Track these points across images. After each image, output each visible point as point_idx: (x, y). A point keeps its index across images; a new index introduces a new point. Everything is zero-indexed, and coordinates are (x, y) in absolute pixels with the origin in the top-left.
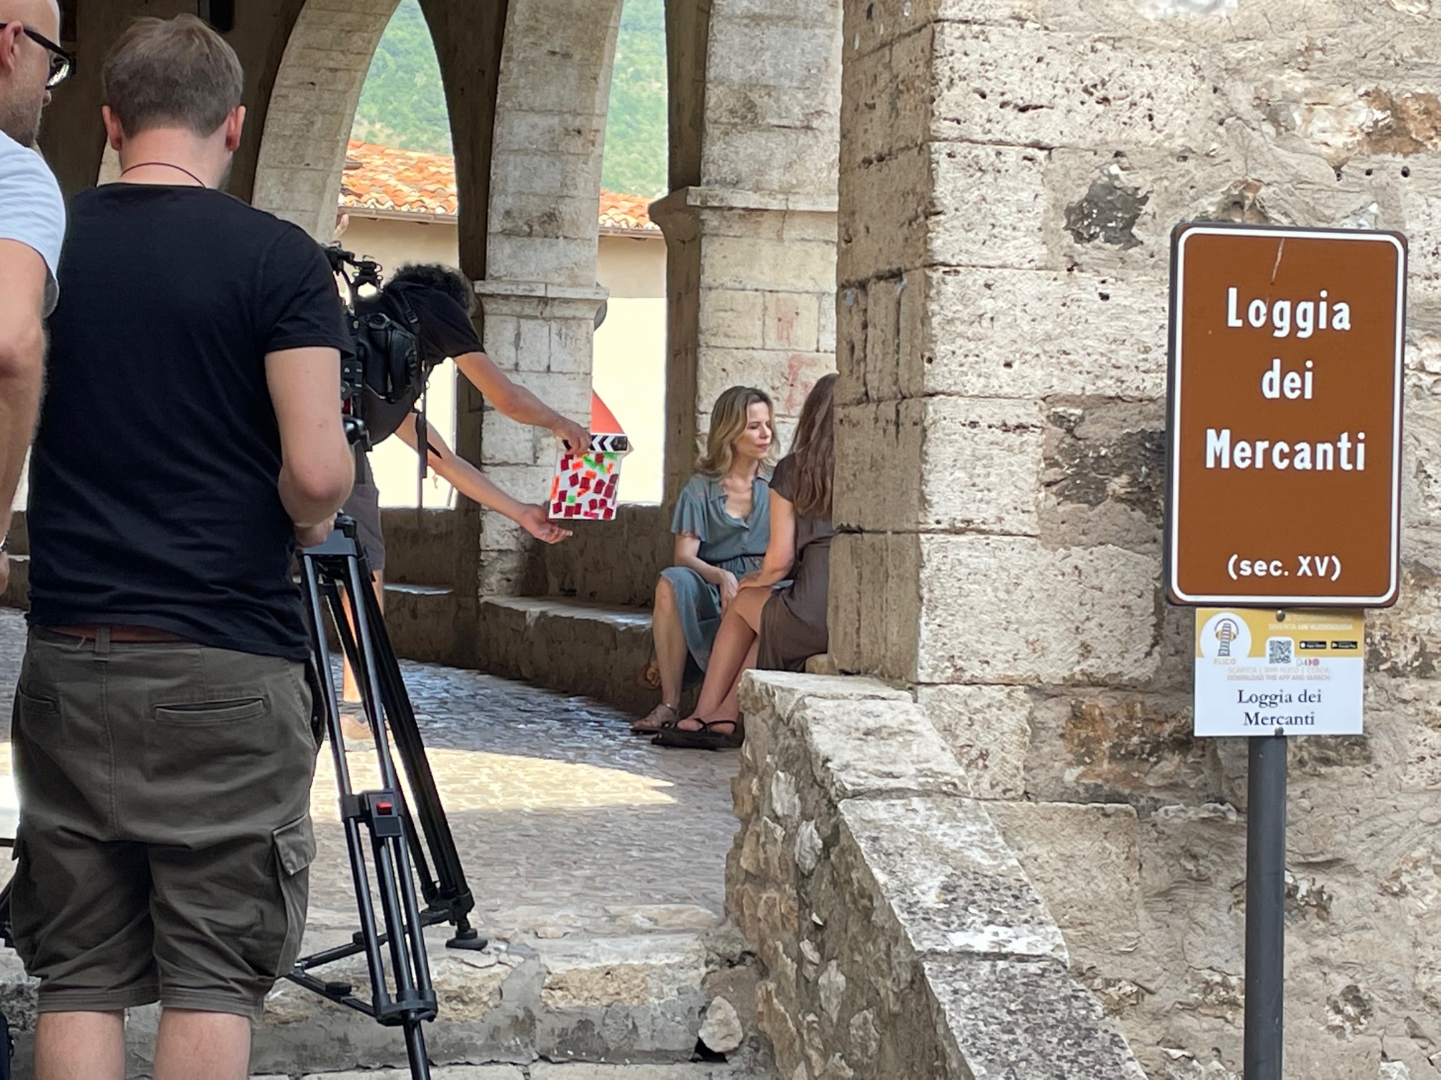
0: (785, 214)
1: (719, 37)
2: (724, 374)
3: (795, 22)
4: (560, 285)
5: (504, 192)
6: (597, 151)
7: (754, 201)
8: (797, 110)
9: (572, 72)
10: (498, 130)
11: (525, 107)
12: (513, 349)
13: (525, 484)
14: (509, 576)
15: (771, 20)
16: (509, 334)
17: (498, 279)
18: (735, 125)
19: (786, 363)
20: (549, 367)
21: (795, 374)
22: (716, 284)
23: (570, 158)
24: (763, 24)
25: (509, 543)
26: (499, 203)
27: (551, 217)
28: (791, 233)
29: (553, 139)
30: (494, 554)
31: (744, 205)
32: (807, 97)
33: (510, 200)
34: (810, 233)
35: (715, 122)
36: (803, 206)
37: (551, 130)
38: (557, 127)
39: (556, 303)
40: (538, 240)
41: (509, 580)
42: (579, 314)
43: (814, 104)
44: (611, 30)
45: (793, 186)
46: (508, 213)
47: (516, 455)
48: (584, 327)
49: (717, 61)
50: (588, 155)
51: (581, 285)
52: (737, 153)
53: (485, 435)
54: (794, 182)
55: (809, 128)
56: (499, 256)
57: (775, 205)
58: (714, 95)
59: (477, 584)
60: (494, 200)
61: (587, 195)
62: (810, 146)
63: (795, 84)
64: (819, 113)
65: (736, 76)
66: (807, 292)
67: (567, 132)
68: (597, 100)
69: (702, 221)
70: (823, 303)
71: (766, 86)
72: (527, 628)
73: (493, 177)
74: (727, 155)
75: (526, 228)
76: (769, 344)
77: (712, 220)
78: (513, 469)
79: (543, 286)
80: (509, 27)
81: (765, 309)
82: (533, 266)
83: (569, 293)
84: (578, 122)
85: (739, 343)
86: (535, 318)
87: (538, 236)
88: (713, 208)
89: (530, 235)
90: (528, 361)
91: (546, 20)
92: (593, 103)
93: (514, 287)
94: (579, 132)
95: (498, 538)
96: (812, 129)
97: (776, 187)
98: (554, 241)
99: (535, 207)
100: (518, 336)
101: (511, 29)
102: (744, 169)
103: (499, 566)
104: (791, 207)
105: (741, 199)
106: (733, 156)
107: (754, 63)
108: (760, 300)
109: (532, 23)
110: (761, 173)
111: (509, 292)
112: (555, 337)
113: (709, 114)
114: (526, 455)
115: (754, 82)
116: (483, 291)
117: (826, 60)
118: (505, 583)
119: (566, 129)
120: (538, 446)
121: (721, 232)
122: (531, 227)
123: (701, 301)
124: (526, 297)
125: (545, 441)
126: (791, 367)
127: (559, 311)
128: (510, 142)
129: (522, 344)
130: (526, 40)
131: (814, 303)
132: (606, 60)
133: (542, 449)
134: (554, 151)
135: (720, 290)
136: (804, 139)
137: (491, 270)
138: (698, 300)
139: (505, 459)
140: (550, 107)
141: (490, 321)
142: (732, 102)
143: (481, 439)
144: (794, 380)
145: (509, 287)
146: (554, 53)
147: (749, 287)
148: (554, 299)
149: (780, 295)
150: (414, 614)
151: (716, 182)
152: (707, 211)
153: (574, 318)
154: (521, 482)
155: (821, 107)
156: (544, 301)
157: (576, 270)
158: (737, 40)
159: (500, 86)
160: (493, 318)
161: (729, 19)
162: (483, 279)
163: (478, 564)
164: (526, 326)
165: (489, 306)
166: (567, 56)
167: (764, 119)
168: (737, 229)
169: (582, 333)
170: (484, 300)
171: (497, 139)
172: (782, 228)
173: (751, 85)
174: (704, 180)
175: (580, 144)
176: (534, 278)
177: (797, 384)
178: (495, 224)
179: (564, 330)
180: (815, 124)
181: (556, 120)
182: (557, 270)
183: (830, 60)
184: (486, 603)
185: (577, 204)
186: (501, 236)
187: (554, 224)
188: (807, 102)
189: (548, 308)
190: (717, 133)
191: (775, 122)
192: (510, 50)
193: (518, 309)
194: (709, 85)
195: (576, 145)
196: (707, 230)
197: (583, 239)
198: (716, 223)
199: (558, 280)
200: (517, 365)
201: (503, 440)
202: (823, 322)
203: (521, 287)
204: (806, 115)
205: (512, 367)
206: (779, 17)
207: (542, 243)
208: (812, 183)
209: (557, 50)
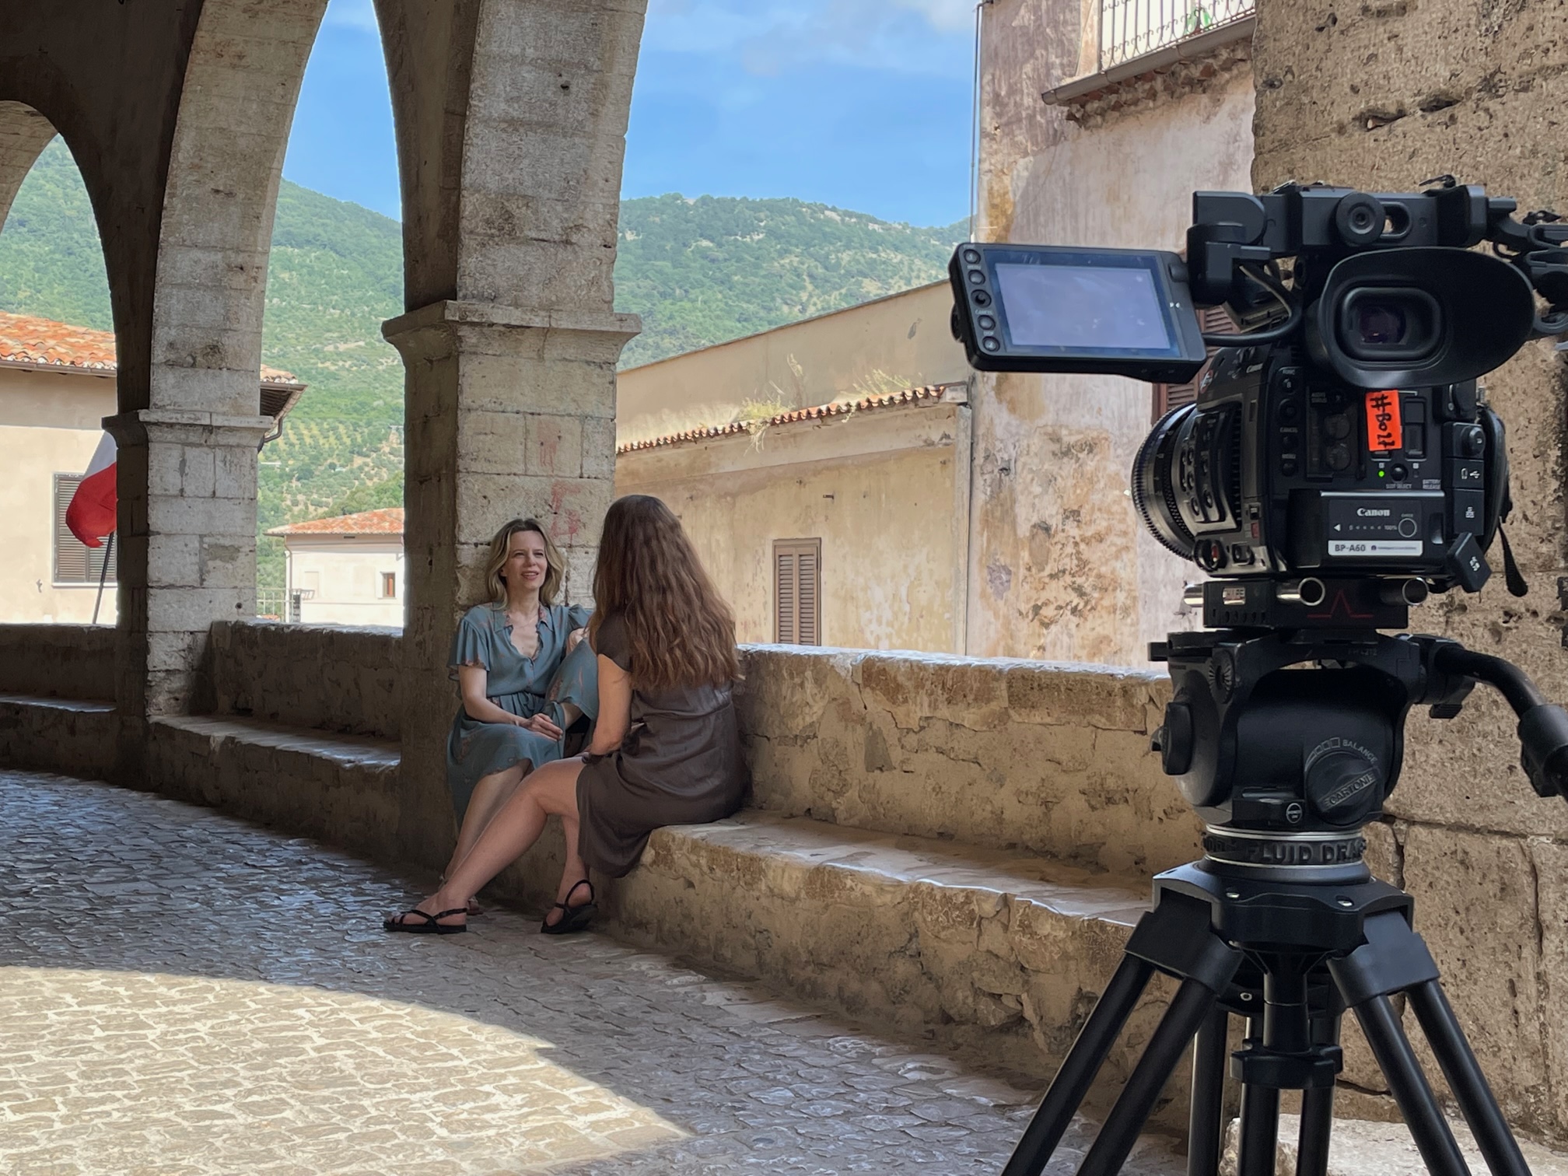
0: (546, 332)
1: (475, 141)
2: (485, 501)
3: (554, 129)
4: (224, 414)
5: (167, 324)
6: (260, 287)
7: (515, 317)
8: (555, 223)
9: (235, 210)
10: (161, 264)
11: (188, 243)
12: (178, 475)
13: (192, 606)
14: (177, 695)
15: (529, 125)
16: (174, 461)
17: (162, 408)
18: (492, 236)
19: (549, 489)
20: (214, 493)
21: (559, 501)
22: (475, 406)
23: (233, 293)
24: (522, 130)
25: (177, 663)
26: (162, 335)
27: (214, 349)
28: (551, 353)
29: (216, 274)
30: (162, 675)
31: (505, 322)
32: (566, 210)
33: (173, 332)
34: (571, 352)
35: (471, 232)
36: (565, 324)
37: (215, 266)
38: (219, 263)
39: (221, 431)
40: (202, 372)
41: (177, 699)
42: (244, 442)
43: (573, 217)
44: (274, 172)
45: (553, 303)
46: (171, 345)
47: (183, 578)
48: (249, 455)
49: (473, 167)
50: (250, 291)
51: (246, 415)
52: (494, 266)
53: (150, 559)
54: (554, 298)
55: (567, 242)
56: (163, 386)
57: (537, 322)
58: (470, 204)
59: (143, 703)
60: (158, 332)
61: (249, 329)
62: (570, 262)
63: (553, 196)
64: (578, 227)
65: (493, 184)
66: (570, 415)
67: (230, 268)
68: (260, 238)
69: (460, 337)
70: (586, 426)
71: (524, 197)
72: (211, 752)
73: (156, 310)
74: (484, 269)
75: (190, 359)
76: (532, 469)
77: (470, 337)
78: (180, 591)
79: (208, 415)
80: (173, 165)
81: (527, 431)
82: (197, 396)
83: (234, 422)
84: (240, 259)
85: (499, 468)
86: (201, 445)
87: (202, 367)
88: (473, 324)
89: (193, 365)
90: (193, 488)
91: (210, 158)
92: (255, 241)
93: (179, 416)
94: (242, 268)
95: (166, 658)
96: (571, 244)
97: (535, 303)
98: (217, 372)
99: (198, 339)
100: (183, 462)
101: (175, 166)
102: (502, 283)
103: (166, 686)
104: (554, 325)
105: (501, 315)
106: (491, 269)
107: (512, 171)
108: (521, 423)
109: (196, 161)
110: (519, 288)
111: (174, 421)
112: (219, 464)
113: (464, 223)
114: (192, 577)
115: (512, 192)
116: (147, 419)
117: (585, 171)
118: (172, 701)
119: (229, 266)
120: (205, 569)
121: (479, 350)
122: (194, 359)
123: (460, 424)
124: (191, 425)
125: (211, 564)
126: (554, 493)
127: (222, 438)
128: (173, 276)
129: (187, 470)
130: (190, 178)
131: (576, 427)
132: (268, 200)
133: (208, 572)
134: (217, 287)
135: (480, 413)
136: (564, 254)
137: (155, 399)
138: (456, 423)
139: (172, 582)
140: (213, 244)
141: (155, 449)
142: (488, 211)
143: (147, 563)
144: (558, 507)
145: (174, 416)
146: (217, 191)
147: (509, 409)
148: (219, 428)
149: (541, 417)
150: (72, 731)
151: (474, 297)
152: (465, 327)
153: (238, 446)
154: (188, 604)
155: (581, 221)
156: (209, 429)
157: (240, 400)
158: (494, 144)
159: (163, 221)
160: (157, 445)
161: (486, 122)
162: (148, 408)
163: (145, 684)
164: (191, 453)
165: (154, 434)
166: (230, 194)
167: (522, 231)
168: (496, 347)
169: (246, 460)
170: (148, 428)
171: (160, 274)
172: (543, 347)
173: (508, 194)
174: (460, 294)
175: (242, 280)
176: (198, 407)
177: (560, 512)
178: (159, 354)
179: (229, 457)
180: (574, 238)
181: (220, 255)
182: (221, 400)
183: (589, 172)
184: (157, 724)
185: (240, 337)
186: (164, 367)
187: (217, 356)
188: (566, 215)
189: (213, 436)
190: (473, 244)
191: (534, 235)
192: (174, 186)
193: (183, 436)
194: (464, 193)
195: (239, 280)
196: (464, 347)
197: (246, 371)
198: (474, 340)
199: (221, 409)
200: (182, 490)
201: (171, 563)
202: (586, 446)
203: (186, 416)
204: (564, 229)
205: (177, 492)
206: (538, 123)
207: (206, 374)
208: (572, 299)
209: (221, 188)
